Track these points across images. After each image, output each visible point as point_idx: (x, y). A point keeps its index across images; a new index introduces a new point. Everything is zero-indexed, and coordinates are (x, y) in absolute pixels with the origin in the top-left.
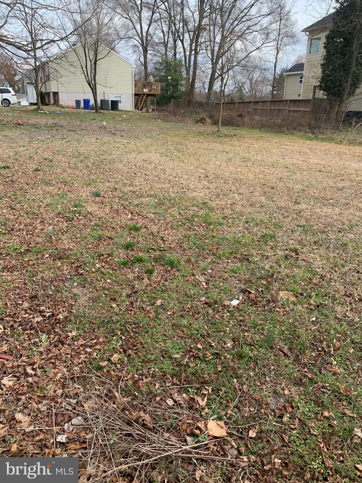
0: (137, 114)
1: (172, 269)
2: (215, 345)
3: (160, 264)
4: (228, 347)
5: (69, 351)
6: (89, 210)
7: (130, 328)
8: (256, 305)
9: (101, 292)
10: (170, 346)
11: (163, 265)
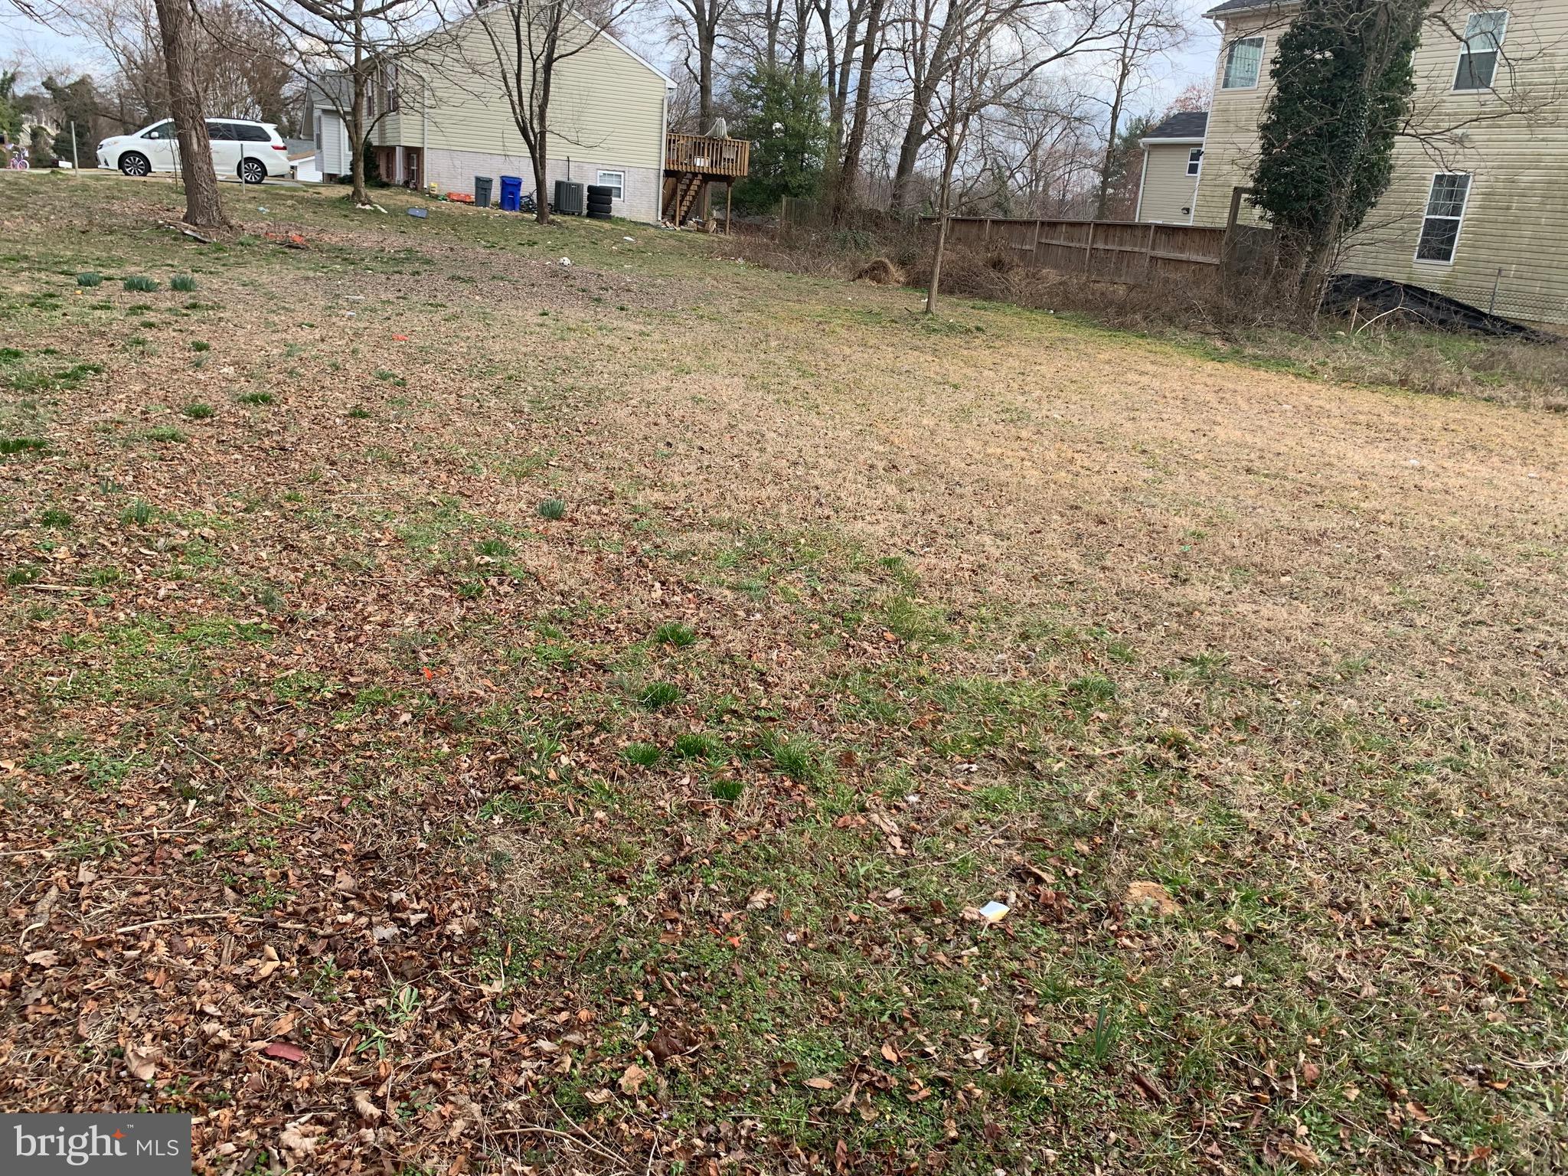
0: (671, 236)
1: (795, 785)
2: (937, 1051)
3: (760, 766)
4: (975, 1061)
5: (484, 1046)
6: (532, 564)
7: (675, 982)
8: (1060, 921)
9: (579, 852)
10: (799, 1048)
11: (767, 770)
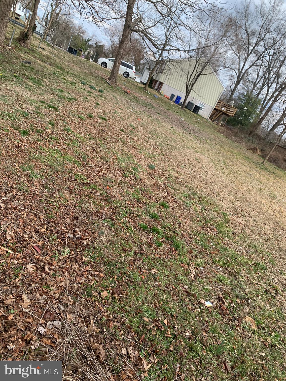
0: (209, 123)
1: (175, 251)
2: (177, 328)
3: (169, 242)
4: (186, 336)
5: (77, 270)
6: (142, 176)
7: (125, 279)
8: (224, 315)
9: (119, 240)
10: (145, 309)
11: (170, 244)
